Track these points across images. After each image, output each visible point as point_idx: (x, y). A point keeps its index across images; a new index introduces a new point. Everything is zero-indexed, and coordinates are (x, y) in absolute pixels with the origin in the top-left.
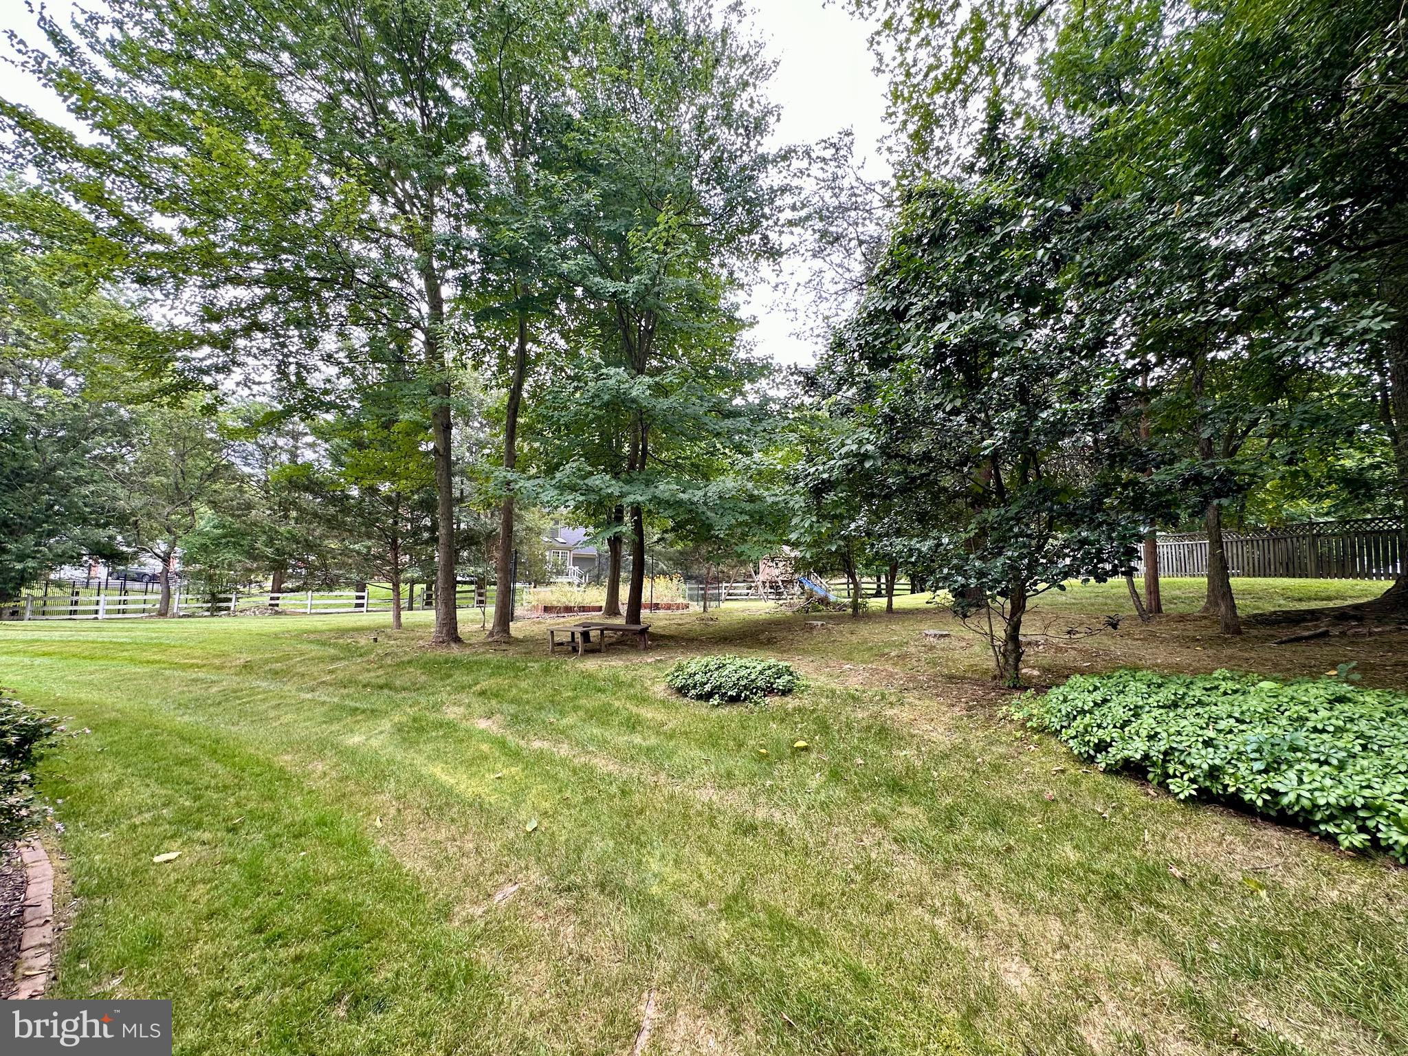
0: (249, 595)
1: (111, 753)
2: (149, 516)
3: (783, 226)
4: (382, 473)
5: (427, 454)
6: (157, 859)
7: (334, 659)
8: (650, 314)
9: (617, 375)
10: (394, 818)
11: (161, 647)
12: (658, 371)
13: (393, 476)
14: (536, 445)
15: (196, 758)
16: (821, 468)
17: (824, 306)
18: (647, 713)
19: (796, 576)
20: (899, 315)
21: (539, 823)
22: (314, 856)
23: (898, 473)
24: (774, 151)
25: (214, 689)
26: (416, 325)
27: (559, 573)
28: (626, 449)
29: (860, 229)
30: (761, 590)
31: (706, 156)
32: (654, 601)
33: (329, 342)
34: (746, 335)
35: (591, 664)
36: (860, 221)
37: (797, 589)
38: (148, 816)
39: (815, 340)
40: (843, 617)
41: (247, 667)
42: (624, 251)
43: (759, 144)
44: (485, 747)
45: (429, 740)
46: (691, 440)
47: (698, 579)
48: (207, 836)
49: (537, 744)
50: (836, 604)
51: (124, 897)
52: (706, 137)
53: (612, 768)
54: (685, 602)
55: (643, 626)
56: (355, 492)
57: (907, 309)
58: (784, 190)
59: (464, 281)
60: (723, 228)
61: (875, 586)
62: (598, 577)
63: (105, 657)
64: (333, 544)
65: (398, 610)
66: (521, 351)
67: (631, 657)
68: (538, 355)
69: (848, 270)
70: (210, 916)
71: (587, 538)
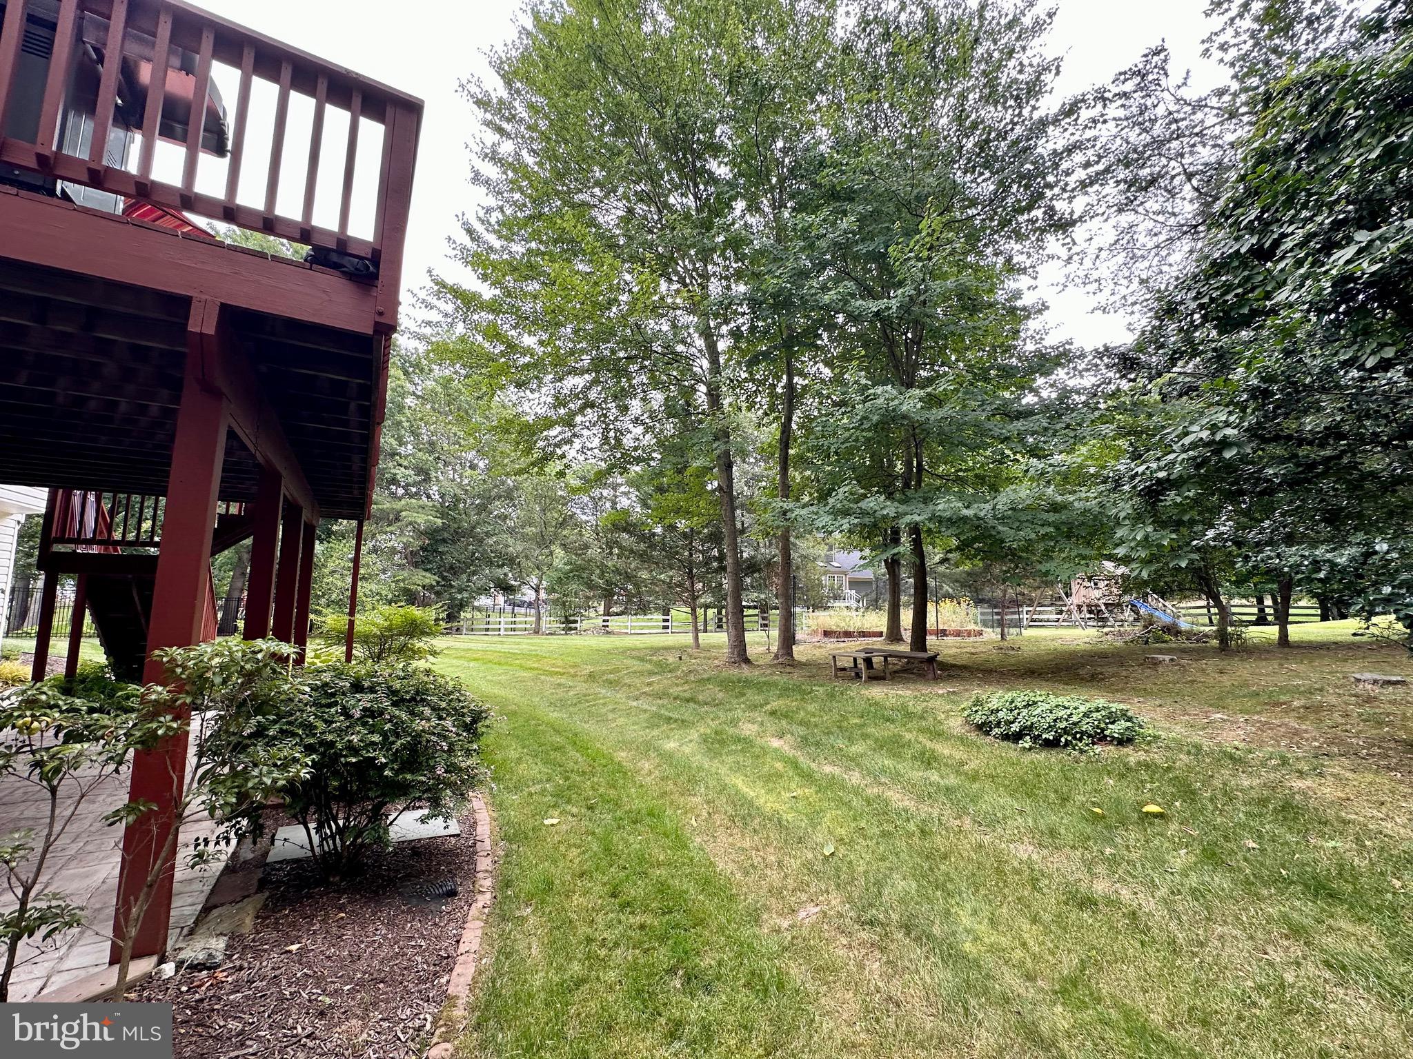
0: (589, 618)
1: (513, 735)
2: (527, 557)
3: (1073, 190)
4: (678, 511)
5: (713, 491)
6: (546, 822)
7: (651, 673)
8: (917, 324)
9: (885, 393)
10: (706, 820)
11: (538, 658)
12: (929, 381)
13: (687, 514)
14: (808, 473)
15: (564, 747)
16: (1154, 466)
17: (1141, 269)
18: (943, 749)
19: (1127, 598)
20: (1263, 254)
21: (836, 848)
22: (648, 840)
23: (1282, 461)
24: (1055, 109)
25: (571, 693)
26: (699, 381)
27: (836, 597)
28: (899, 467)
29: (1187, 160)
30: (1076, 616)
31: (969, 144)
32: (941, 627)
33: (636, 406)
34: (1033, 325)
35: (877, 692)
36: (1187, 150)
37: (1128, 614)
38: (538, 787)
39: (1129, 309)
40: (1204, 650)
41: (592, 677)
42: (884, 267)
43: (1034, 108)
44: (779, 765)
45: (729, 753)
46: (972, 450)
47: (992, 603)
48: (574, 810)
49: (828, 769)
50: (1189, 634)
51: (529, 846)
52: (967, 123)
53: (909, 804)
54: (978, 628)
55: (930, 654)
56: (659, 530)
57: (1277, 243)
58: (1070, 150)
59: (736, 334)
60: (996, 213)
61: (1255, 610)
62: (876, 601)
63: (506, 663)
64: (644, 575)
65: (696, 631)
66: (790, 386)
67: (919, 686)
68: (804, 387)
69: (1174, 214)
70: (582, 875)
71: (862, 562)
